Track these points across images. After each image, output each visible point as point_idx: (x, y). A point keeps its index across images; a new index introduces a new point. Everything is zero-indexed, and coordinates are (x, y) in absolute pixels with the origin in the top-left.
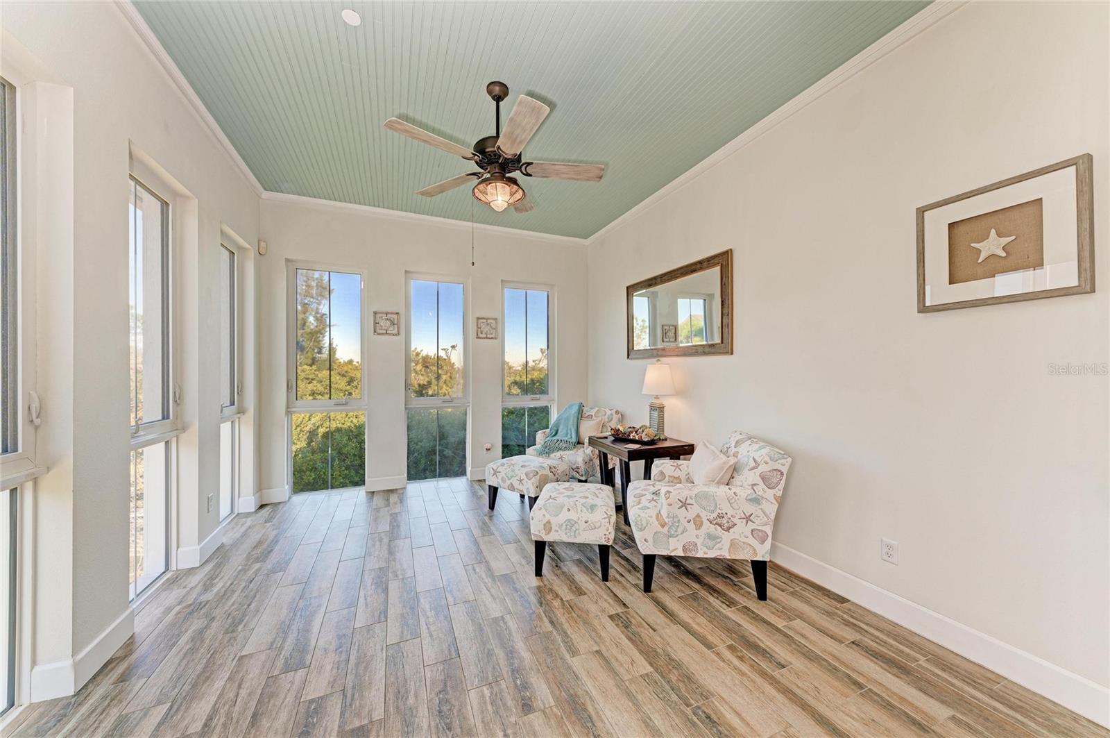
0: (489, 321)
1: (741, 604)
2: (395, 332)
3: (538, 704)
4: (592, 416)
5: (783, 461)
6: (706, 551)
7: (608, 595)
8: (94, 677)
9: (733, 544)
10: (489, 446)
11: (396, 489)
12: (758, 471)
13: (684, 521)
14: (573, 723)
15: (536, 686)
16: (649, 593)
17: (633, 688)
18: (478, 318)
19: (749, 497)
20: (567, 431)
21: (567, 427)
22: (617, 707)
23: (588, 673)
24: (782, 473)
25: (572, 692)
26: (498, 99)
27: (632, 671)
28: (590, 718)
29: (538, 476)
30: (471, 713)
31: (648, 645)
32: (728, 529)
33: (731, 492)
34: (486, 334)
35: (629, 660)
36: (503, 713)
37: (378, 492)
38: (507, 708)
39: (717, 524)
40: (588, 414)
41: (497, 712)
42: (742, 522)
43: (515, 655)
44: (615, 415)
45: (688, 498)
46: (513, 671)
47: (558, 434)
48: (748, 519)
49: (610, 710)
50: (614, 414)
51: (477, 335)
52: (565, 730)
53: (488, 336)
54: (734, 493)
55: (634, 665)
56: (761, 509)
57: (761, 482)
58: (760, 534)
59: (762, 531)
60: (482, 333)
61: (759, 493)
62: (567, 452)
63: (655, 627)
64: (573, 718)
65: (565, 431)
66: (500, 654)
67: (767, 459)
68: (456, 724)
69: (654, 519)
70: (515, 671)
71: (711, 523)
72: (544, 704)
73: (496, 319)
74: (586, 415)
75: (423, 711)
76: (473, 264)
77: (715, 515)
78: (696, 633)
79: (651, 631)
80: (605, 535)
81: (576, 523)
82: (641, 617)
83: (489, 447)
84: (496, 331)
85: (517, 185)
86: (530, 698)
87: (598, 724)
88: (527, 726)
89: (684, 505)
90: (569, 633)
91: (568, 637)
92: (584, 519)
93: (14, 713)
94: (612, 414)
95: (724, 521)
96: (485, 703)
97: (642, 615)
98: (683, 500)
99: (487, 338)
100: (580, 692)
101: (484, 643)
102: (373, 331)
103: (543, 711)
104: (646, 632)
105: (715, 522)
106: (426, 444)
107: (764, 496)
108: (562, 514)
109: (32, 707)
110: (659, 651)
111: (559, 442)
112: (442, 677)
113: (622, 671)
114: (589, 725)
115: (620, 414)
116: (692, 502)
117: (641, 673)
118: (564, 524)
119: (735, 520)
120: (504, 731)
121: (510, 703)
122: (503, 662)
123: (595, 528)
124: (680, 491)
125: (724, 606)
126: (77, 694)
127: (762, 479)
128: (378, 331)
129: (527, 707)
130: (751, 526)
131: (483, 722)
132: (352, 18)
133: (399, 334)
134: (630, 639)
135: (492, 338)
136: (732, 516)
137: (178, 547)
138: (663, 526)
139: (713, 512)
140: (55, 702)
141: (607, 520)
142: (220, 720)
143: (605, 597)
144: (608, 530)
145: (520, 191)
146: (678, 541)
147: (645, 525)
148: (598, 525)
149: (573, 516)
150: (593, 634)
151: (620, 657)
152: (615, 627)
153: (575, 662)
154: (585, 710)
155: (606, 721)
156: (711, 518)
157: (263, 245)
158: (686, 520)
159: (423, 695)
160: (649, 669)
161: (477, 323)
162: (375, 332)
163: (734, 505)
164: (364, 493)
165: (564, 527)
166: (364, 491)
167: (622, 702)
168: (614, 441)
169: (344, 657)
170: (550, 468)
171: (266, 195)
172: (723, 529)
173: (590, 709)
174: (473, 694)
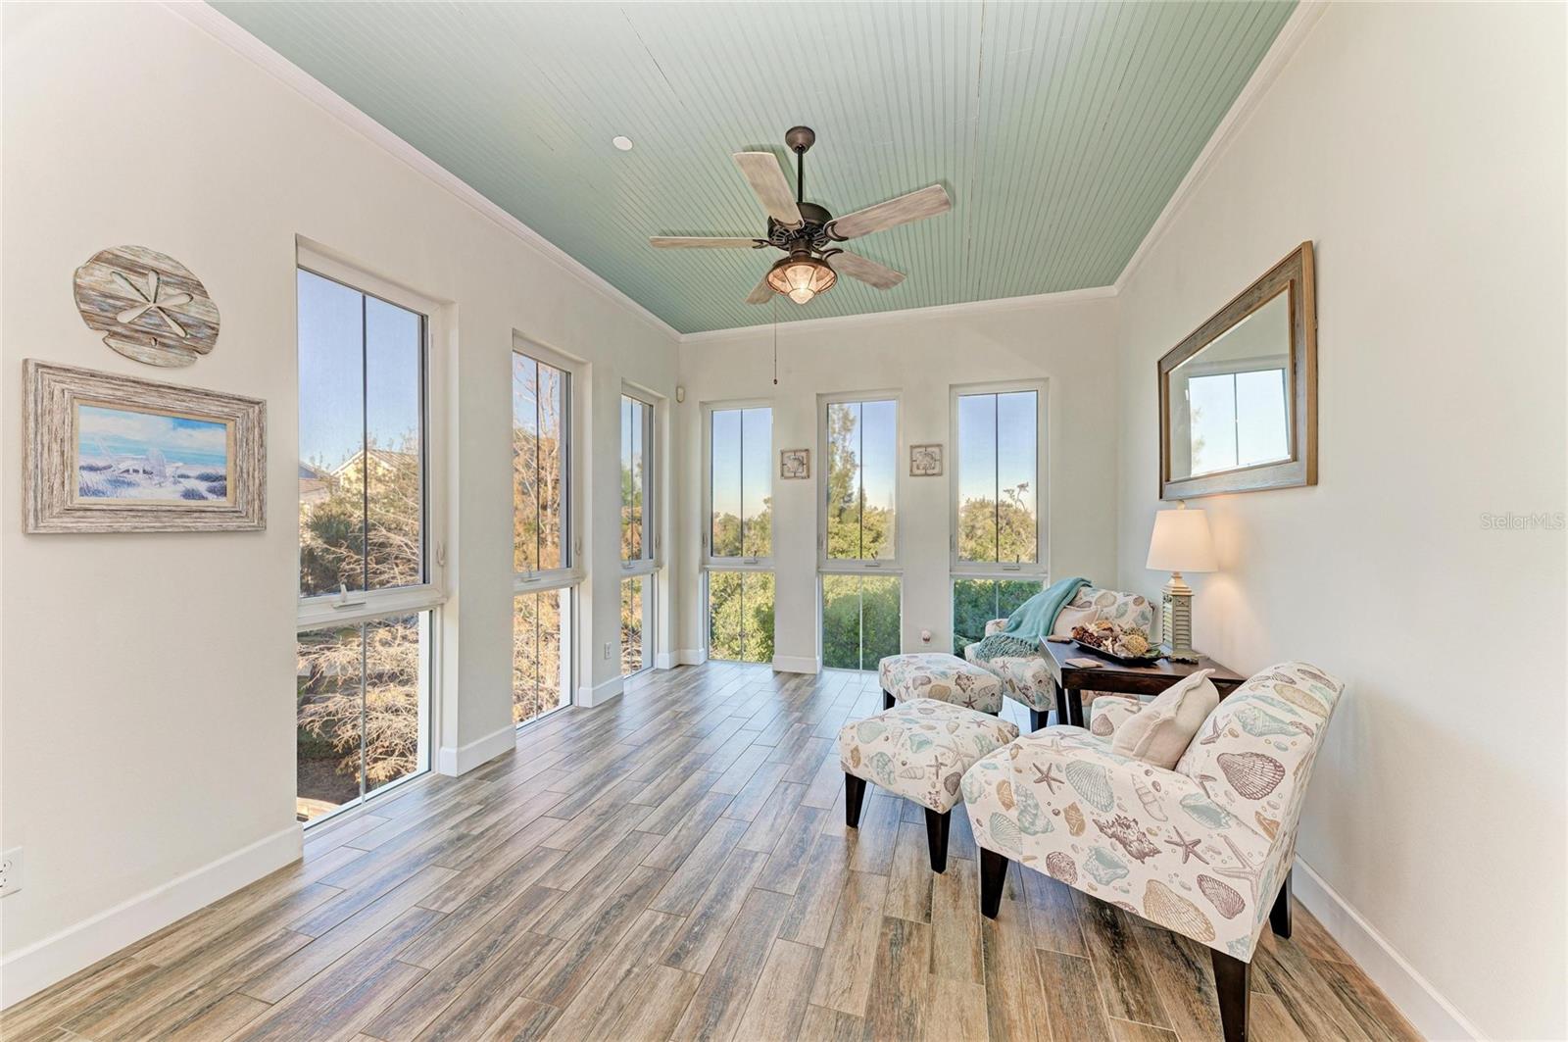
0: (929, 450)
1: (1168, 1025)
2: (804, 474)
3: (689, 963)
4: (1091, 603)
5: (1285, 740)
6: (1094, 882)
7: (919, 892)
8: (472, 770)
9: (1152, 890)
10: (926, 634)
11: (804, 674)
12: (1217, 748)
13: (1047, 811)
14: (698, 1006)
15: (706, 944)
16: (989, 920)
17: (811, 1018)
18: (912, 447)
19: (1192, 802)
20: (1034, 623)
21: (1035, 618)
22: (763, 1025)
23: (778, 965)
24: (1279, 769)
25: (735, 974)
26: (801, 150)
27: (832, 1000)
28: (720, 1015)
29: (930, 686)
30: (625, 931)
31: (897, 984)
32: (1141, 856)
33: (1148, 781)
34: (925, 468)
35: (847, 983)
36: (650, 949)
37: (784, 673)
38: (658, 948)
39: (1113, 836)
40: (1085, 599)
41: (646, 944)
42: (1173, 851)
43: (724, 899)
44: (1131, 606)
45: (1054, 767)
46: (703, 915)
47: (1019, 630)
48: (1190, 848)
49: (751, 1024)
50: (1131, 603)
51: (911, 471)
52: (682, 1005)
53: (929, 472)
54: (1154, 784)
55: (846, 995)
56: (1226, 838)
57: (1220, 774)
58: (1222, 892)
59: (1227, 888)
60: (918, 468)
61: (1216, 800)
62: (1016, 660)
63: (938, 967)
64: (705, 1001)
65: (1030, 625)
66: (713, 890)
67: (1238, 727)
68: (605, 933)
69: (992, 789)
70: (706, 916)
71: (1101, 830)
72: (694, 967)
73: (939, 446)
74: (1082, 602)
75: (597, 905)
76: (776, 382)
77: (1110, 817)
78: (1000, 1014)
79: (926, 968)
80: (930, 793)
81: (889, 761)
82: (933, 943)
83: (926, 637)
84: (941, 465)
85: (829, 267)
86: (688, 952)
87: (721, 1027)
88: (656, 976)
89: (1045, 778)
90: (809, 909)
91: (803, 913)
92: (903, 758)
93: (430, 775)
94: (1126, 604)
95: (1132, 835)
96: (648, 929)
97: (939, 941)
98: (1044, 769)
99: (926, 475)
100: (744, 980)
101: (709, 871)
102: (780, 474)
103: (685, 972)
104: (917, 966)
105: (1110, 832)
106: (846, 621)
107: (1228, 808)
108: (875, 741)
109: (439, 776)
110: (906, 1001)
111: (1009, 640)
112: (640, 884)
113: (820, 989)
114: (712, 1020)
115: (1146, 603)
116: (1062, 776)
117: (842, 1010)
118: (876, 758)
119: (1158, 842)
120: (633, 966)
121: (666, 944)
122: (705, 900)
123: (916, 778)
124: (1038, 750)
125: (1120, 1009)
126: (458, 778)
127: (1222, 767)
128: (786, 474)
129: (675, 958)
130: (1195, 867)
131: (627, 945)
132: (622, 143)
133: (809, 477)
134: (880, 960)
135: (934, 475)
136: (1149, 831)
137: (579, 686)
138: (1008, 806)
139: (1106, 808)
140: (448, 777)
141: (934, 770)
142: (491, 833)
143: (911, 891)
144: (934, 787)
145: (832, 273)
146: (1037, 843)
147: (976, 795)
148: (919, 773)
149: (888, 749)
150: (837, 927)
151: (838, 973)
152: (878, 933)
153: (777, 947)
154: (726, 1002)
155: (733, 1031)
156: (1102, 821)
157: (680, 391)
158: (1051, 808)
159: (611, 891)
160: (861, 1012)
161: (911, 453)
162: (782, 475)
163: (1154, 809)
164: (771, 672)
165: (875, 762)
166: (771, 670)
167: (776, 1024)
168: (1078, 649)
169: (596, 825)
170: (959, 677)
171: (684, 338)
172: (1130, 853)
173: (733, 1005)
174: (647, 915)
